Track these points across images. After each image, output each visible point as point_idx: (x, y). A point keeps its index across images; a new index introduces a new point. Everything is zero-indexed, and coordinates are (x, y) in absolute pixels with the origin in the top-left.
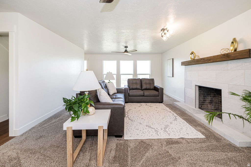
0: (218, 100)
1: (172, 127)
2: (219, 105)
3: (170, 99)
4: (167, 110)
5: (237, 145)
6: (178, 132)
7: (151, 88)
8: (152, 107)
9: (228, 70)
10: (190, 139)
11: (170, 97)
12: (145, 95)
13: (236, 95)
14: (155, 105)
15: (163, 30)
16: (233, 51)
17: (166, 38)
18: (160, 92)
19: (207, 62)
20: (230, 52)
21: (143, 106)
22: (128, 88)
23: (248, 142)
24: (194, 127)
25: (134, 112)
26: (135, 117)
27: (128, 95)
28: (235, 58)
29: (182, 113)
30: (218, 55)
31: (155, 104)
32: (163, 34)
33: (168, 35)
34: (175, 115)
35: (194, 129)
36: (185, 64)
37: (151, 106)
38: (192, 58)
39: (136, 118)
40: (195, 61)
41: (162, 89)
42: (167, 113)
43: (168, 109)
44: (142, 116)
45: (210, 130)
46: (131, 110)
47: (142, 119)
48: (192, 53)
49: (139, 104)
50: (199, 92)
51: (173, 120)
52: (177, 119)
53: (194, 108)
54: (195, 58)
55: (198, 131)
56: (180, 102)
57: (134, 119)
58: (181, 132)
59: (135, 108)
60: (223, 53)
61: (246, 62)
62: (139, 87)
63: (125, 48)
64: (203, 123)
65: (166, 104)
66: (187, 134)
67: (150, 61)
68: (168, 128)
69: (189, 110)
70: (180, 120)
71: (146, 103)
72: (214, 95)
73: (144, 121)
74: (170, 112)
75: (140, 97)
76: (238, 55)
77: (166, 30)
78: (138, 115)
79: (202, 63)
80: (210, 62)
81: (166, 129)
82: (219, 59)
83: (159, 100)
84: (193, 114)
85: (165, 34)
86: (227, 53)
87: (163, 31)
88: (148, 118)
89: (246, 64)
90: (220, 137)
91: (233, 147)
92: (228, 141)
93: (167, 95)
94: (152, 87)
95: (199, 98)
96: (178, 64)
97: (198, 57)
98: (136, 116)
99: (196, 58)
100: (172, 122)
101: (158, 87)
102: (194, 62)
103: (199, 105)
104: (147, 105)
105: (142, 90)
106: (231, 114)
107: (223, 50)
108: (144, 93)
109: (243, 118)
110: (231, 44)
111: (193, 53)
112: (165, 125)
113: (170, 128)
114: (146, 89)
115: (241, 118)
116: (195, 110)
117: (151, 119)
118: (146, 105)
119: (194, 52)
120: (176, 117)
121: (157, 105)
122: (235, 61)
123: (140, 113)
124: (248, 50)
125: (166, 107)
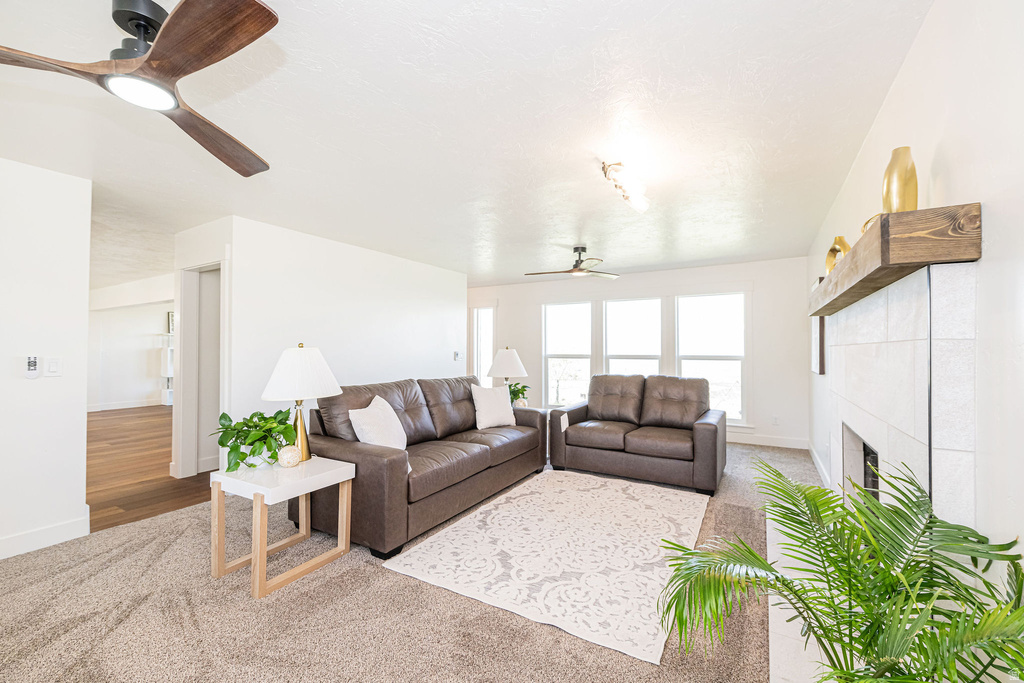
1: (582, 585)
6: (575, 606)
12: (627, 449)
14: (661, 497)
18: (697, 442)
25: (531, 503)
27: (563, 440)
41: (709, 430)
47: (524, 529)
49: (597, 482)
51: (632, 565)
59: (561, 492)
63: (577, 254)
68: (560, 583)
71: (633, 484)
73: (515, 539)
78: (527, 516)
81: (547, 584)
88: (548, 534)
94: (687, 418)
98: (519, 515)
100: (617, 571)
105: (640, 426)
108: (624, 437)
111: (837, 249)
112: (570, 570)
113: (568, 585)
121: (671, 496)
123: (550, 511)
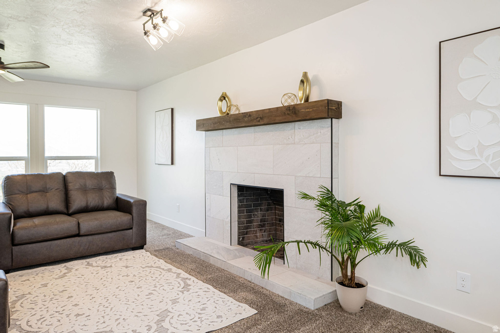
0: (276, 216)
1: (179, 313)
2: (276, 228)
3: (165, 232)
4: (159, 267)
5: (310, 308)
6: (195, 321)
7: (103, 204)
8: (111, 266)
9: (294, 144)
10: (227, 327)
11: (163, 227)
12: (82, 232)
13: (310, 198)
14: (120, 259)
15: (150, 13)
16: (303, 102)
17: (158, 41)
18: (134, 214)
19: (256, 124)
20: (299, 102)
21: (77, 272)
22: (11, 212)
23: (326, 295)
24: (232, 294)
25: (40, 303)
26: (47, 316)
27: (9, 242)
28: (306, 117)
29: (202, 265)
30: (277, 108)
31: (119, 255)
32: (149, 26)
33: (164, 32)
34: (184, 275)
35: (231, 299)
36: (207, 125)
37: (105, 267)
38: (224, 110)
39: (54, 320)
40: (231, 119)
41: (143, 204)
42: (161, 276)
43: (162, 263)
44: (76, 305)
45: (264, 293)
46: (28, 296)
47: (78, 315)
48: (223, 98)
49: (58, 269)
50: (240, 201)
51: (179, 293)
52: (190, 285)
53: (228, 245)
54: (229, 110)
55: (241, 302)
56: (192, 236)
57: (44, 325)
58: (203, 319)
59: (45, 285)
60: (286, 104)
61: (323, 127)
62: (56, 202)
64: (249, 280)
65: (156, 251)
66: (218, 317)
67: (95, 112)
68: (167, 319)
69: (218, 253)
70: (198, 286)
71: (88, 260)
72: (269, 204)
73: (87, 323)
74: (169, 270)
75: (62, 241)
76: (311, 110)
77: (159, 15)
78: (59, 309)
79: (248, 125)
80: (262, 123)
81: (162, 324)
82: (279, 116)
83: (134, 242)
84: (227, 262)
85: (155, 27)
86: (292, 104)
87: (150, 16)
88: (101, 308)
89: (322, 131)
90: (283, 302)
91: (305, 314)
92: (297, 304)
93: (156, 223)
94: (107, 202)
95: (239, 217)
96: (186, 125)
97: (238, 109)
98: (51, 312)
99: (233, 111)
100: (178, 298)
101: (128, 199)
102: (227, 122)
103: (240, 234)
104: (92, 265)
105: (70, 215)
106: (302, 242)
107: (286, 97)
108: (79, 224)
109: (320, 246)
110: (300, 84)
111: (225, 98)
112: (158, 313)
113: (172, 318)
114: (86, 210)
115: (316, 248)
116: (231, 250)
117: (112, 306)
118: (88, 264)
119: (228, 94)
120: (188, 281)
121: (125, 257)
122: (307, 124)
123: (69, 297)
124: (326, 101)
125: (155, 257)
